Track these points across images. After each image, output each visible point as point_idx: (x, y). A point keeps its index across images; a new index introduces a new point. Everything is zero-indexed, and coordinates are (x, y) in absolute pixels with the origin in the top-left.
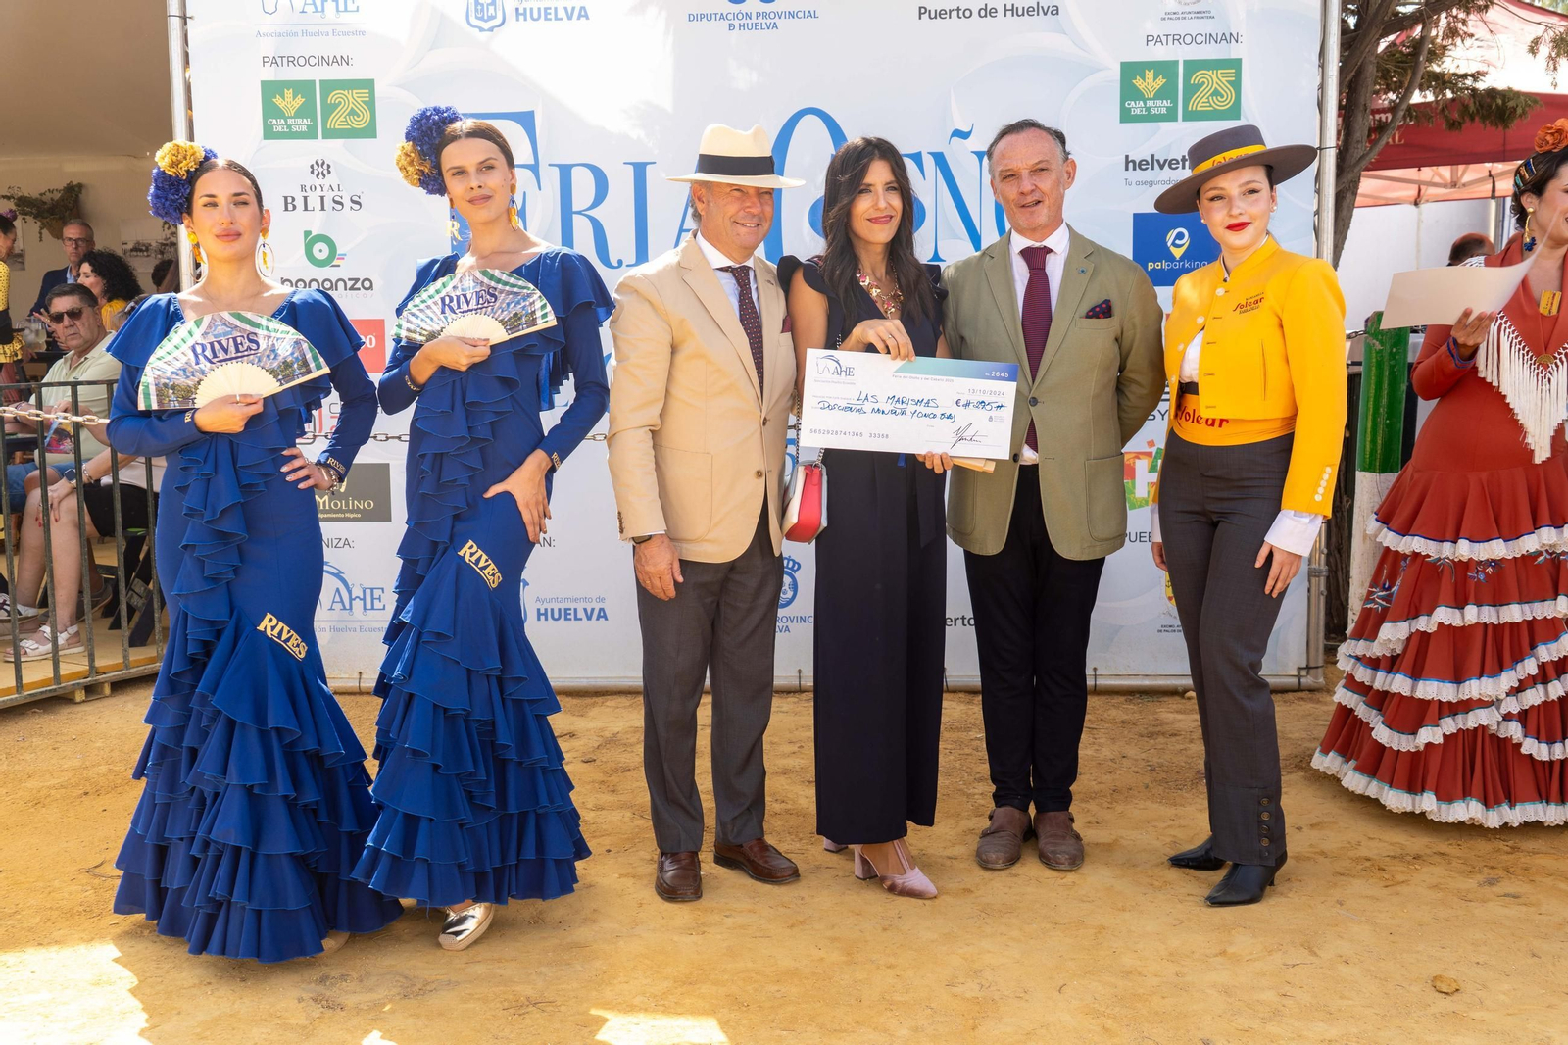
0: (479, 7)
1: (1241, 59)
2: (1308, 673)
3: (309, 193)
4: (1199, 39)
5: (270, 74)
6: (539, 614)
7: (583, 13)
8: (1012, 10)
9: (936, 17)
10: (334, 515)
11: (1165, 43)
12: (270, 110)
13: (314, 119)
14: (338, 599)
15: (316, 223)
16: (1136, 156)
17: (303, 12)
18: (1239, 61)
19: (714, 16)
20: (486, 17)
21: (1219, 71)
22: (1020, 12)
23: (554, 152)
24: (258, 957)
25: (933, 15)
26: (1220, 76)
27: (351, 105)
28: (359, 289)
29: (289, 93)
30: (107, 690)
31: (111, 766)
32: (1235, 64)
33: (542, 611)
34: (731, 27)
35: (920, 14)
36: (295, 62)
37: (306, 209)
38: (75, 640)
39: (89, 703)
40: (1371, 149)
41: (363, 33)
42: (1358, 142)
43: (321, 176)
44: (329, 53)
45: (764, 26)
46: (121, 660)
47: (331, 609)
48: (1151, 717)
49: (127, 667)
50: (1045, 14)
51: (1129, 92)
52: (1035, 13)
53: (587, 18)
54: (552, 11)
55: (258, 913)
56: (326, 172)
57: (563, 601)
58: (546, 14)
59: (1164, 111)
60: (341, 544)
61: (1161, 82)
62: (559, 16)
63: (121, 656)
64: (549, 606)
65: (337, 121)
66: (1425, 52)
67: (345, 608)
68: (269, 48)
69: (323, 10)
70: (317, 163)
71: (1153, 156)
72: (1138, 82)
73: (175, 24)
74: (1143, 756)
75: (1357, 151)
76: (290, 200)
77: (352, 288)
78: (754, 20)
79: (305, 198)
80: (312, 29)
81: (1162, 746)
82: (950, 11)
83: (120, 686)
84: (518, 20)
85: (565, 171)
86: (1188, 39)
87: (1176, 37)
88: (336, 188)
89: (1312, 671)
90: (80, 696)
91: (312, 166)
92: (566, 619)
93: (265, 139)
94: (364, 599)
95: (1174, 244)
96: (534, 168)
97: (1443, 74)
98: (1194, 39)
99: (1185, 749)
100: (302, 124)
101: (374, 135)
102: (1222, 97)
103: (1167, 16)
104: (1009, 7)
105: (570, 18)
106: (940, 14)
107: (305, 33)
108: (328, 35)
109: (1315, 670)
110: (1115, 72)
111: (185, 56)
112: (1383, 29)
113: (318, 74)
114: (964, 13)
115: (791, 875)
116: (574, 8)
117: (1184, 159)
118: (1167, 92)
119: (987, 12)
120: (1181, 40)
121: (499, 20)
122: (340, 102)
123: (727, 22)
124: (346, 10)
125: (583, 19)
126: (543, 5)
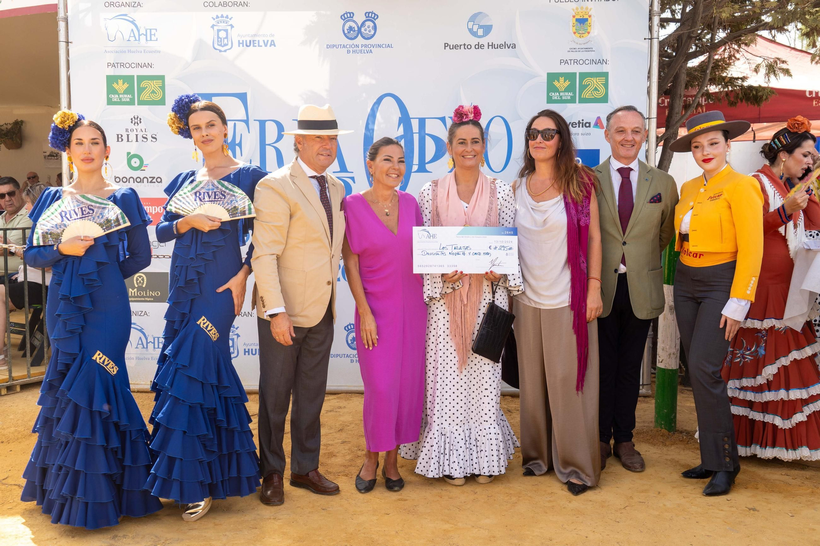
0: (219, 40)
1: (608, 72)
2: (643, 388)
4: (587, 62)
5: (111, 72)
6: (245, 352)
7: (273, 43)
8: (492, 45)
9: (453, 48)
10: (139, 299)
11: (569, 63)
12: (111, 90)
13: (133, 95)
14: (140, 342)
15: (133, 148)
17: (129, 40)
19: (339, 46)
20: (223, 45)
21: (597, 78)
22: (496, 47)
23: (257, 114)
24: (86, 525)
25: (451, 47)
26: (597, 80)
27: (153, 88)
28: (155, 182)
29: (120, 82)
30: (18, 389)
31: (16, 428)
32: (605, 75)
33: (247, 350)
34: (348, 52)
35: (445, 47)
36: (124, 66)
37: (128, 141)
38: (3, 363)
39: (9, 396)
40: (682, 117)
41: (159, 52)
42: (677, 113)
43: (136, 124)
44: (142, 62)
45: (365, 52)
46: (26, 373)
47: (137, 348)
49: (29, 377)
50: (509, 48)
51: (551, 88)
52: (504, 47)
53: (275, 46)
54: (257, 42)
55: (87, 504)
56: (139, 122)
58: (254, 43)
59: (569, 98)
60: (143, 314)
61: (567, 83)
62: (260, 45)
63: (26, 371)
64: (250, 348)
65: (145, 96)
67: (144, 348)
68: (111, 59)
69: (139, 40)
70: (134, 117)
72: (556, 83)
73: (62, 46)
75: (676, 117)
76: (120, 136)
77: (151, 182)
78: (360, 48)
79: (128, 135)
80: (133, 49)
83: (25, 387)
84: (239, 46)
85: (262, 124)
86: (581, 62)
87: (576, 61)
88: (144, 130)
89: (645, 387)
90: (4, 392)
91: (132, 119)
93: (108, 105)
94: (154, 343)
96: (246, 122)
98: (584, 62)
100: (127, 98)
101: (163, 104)
102: (599, 91)
103: (571, 50)
104: (490, 44)
105: (266, 46)
106: (455, 47)
107: (129, 51)
108: (141, 52)
110: (544, 78)
111: (68, 61)
112: (686, 57)
113: (136, 72)
114: (467, 47)
115: (336, 490)
116: (268, 41)
117: (579, 122)
118: (571, 88)
119: (479, 46)
120: (578, 63)
121: (229, 46)
122: (147, 87)
123: (347, 49)
124: (151, 40)
125: (273, 46)
126: (252, 39)
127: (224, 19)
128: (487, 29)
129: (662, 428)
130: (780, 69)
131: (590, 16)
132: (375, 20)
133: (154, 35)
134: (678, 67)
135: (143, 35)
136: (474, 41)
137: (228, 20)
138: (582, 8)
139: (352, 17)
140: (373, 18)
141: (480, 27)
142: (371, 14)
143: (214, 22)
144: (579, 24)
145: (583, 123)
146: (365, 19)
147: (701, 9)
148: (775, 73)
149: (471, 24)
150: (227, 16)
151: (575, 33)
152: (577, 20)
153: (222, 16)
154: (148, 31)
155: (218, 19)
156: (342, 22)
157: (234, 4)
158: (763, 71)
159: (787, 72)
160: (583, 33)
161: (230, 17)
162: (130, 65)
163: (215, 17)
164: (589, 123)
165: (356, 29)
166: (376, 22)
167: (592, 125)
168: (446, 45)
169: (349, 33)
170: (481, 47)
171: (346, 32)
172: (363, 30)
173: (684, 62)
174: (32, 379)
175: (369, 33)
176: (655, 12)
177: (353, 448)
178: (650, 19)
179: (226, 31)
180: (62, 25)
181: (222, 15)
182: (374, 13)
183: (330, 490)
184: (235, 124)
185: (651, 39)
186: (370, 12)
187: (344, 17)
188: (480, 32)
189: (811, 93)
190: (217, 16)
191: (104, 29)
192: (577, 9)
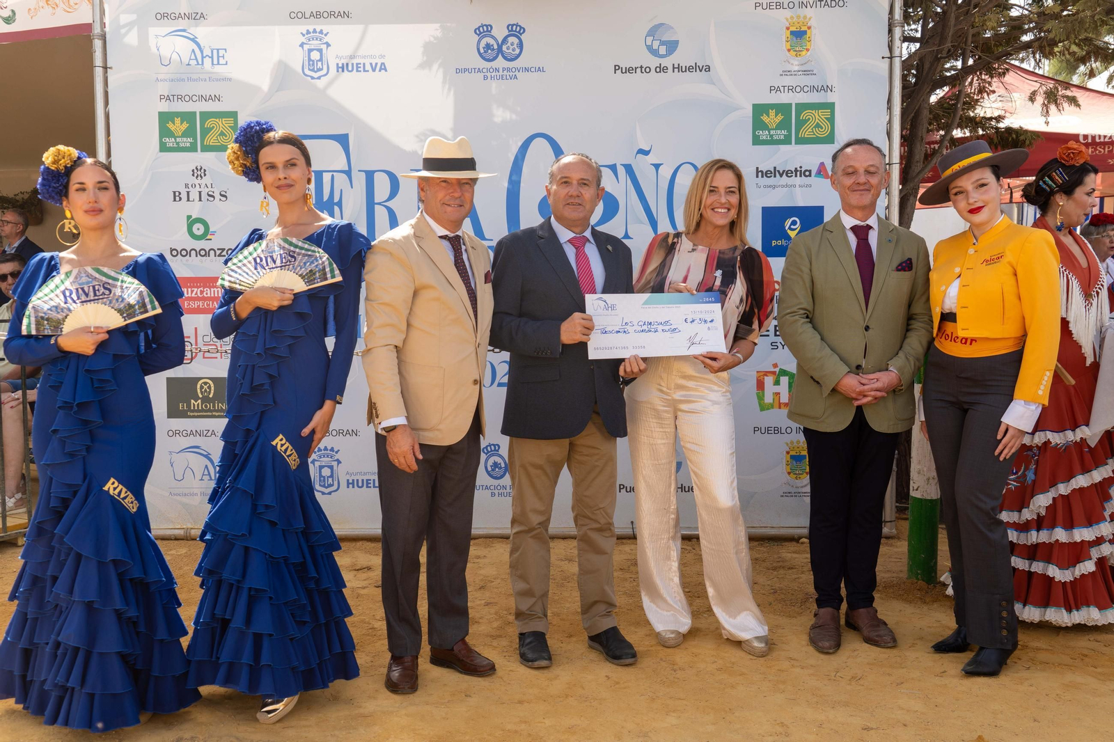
0: (311, 63)
1: (834, 103)
3: (191, 189)
4: (806, 89)
5: (165, 107)
6: (348, 483)
7: (383, 67)
8: (678, 68)
9: (626, 72)
10: (205, 413)
11: (782, 91)
12: (164, 132)
13: (195, 139)
14: (206, 473)
15: (195, 210)
16: (764, 168)
17: (188, 65)
19: (473, 70)
20: (315, 69)
21: (820, 111)
22: (684, 70)
23: (362, 162)
25: (624, 71)
26: (820, 114)
27: (221, 129)
28: (224, 256)
29: (178, 121)
32: (831, 106)
33: (351, 481)
34: (485, 78)
35: (615, 70)
36: (183, 99)
37: (188, 200)
38: (20, 503)
40: (926, 166)
41: (230, 80)
42: (917, 162)
43: (199, 178)
44: (206, 93)
45: (508, 77)
47: (202, 480)
48: (776, 556)
50: (701, 71)
51: (758, 124)
52: (694, 70)
53: (386, 71)
54: (362, 66)
56: (203, 175)
57: (365, 474)
58: (357, 67)
59: (782, 137)
60: (209, 434)
61: (780, 117)
62: (366, 69)
64: (355, 478)
65: (211, 140)
66: (962, 102)
67: (211, 479)
68: (164, 89)
69: (203, 64)
70: (197, 168)
71: (775, 168)
72: (765, 118)
73: (99, 72)
74: (769, 583)
75: (917, 167)
76: (177, 194)
77: (219, 255)
78: (501, 73)
79: (188, 193)
80: (195, 77)
81: (782, 576)
82: (636, 68)
84: (338, 71)
85: (370, 175)
86: (798, 89)
87: (790, 88)
88: (209, 186)
92: (367, 487)
93: (161, 151)
95: (790, 228)
96: (348, 173)
97: (974, 118)
98: (802, 89)
99: (798, 578)
100: (186, 142)
102: (822, 128)
103: (784, 74)
104: (676, 66)
105: (374, 70)
106: (629, 70)
107: (189, 79)
108: (205, 80)
109: (889, 523)
110: (749, 111)
111: (106, 94)
112: (932, 86)
113: (199, 107)
114: (645, 70)
115: (490, 669)
116: (376, 64)
117: (796, 170)
118: (784, 125)
119: (661, 69)
120: (793, 90)
121: (325, 71)
122: (213, 127)
123: (483, 74)
124: (218, 64)
125: (383, 71)
126: (355, 61)
127: (318, 34)
128: (672, 46)
129: (918, 579)
130: (1064, 96)
131: (809, 28)
132: (521, 34)
133: (223, 57)
134: (922, 99)
135: (207, 57)
136: (653, 62)
138: (798, 17)
139: (490, 32)
140: (519, 32)
141: (662, 43)
142: (515, 27)
143: (303, 39)
144: (795, 38)
145: (801, 171)
146: (507, 33)
148: (1056, 104)
149: (649, 39)
150: (321, 30)
151: (789, 50)
152: (792, 33)
153: (315, 31)
154: (215, 52)
155: (309, 35)
156: (477, 38)
157: (331, 14)
158: (1040, 100)
159: (1073, 100)
160: (801, 51)
161: (325, 32)
162: (191, 98)
163: (305, 32)
164: (810, 171)
165: (496, 47)
166: (523, 37)
167: (813, 173)
168: (617, 68)
169: (485, 52)
170: (663, 69)
171: (482, 51)
172: (504, 48)
173: (929, 92)
175: (513, 53)
176: (896, 22)
177: (501, 611)
178: (890, 31)
179: (320, 51)
180: (98, 44)
181: (315, 29)
182: (520, 26)
183: (482, 669)
184: (333, 176)
185: (891, 58)
186: (514, 25)
187: (479, 31)
188: (663, 50)
189: (1086, 137)
190: (308, 31)
191: (154, 50)
192: (792, 18)
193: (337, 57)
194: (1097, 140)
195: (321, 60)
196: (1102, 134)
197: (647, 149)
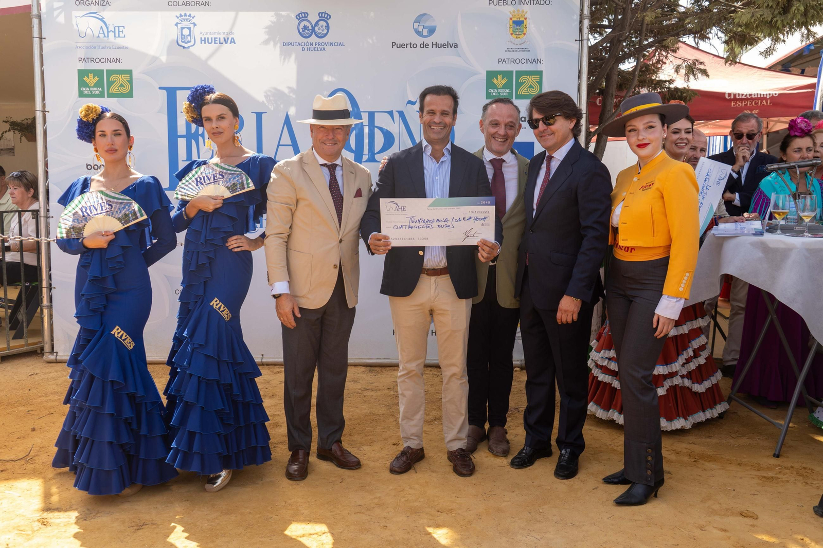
0: (183, 37)
1: (542, 71)
4: (523, 61)
5: (82, 66)
7: (233, 41)
8: (436, 45)
11: (507, 62)
12: (82, 83)
13: (103, 88)
17: (98, 37)
18: (541, 72)
19: (295, 44)
20: (186, 42)
21: (532, 76)
22: (440, 46)
25: (398, 46)
26: (532, 78)
27: (121, 82)
29: (91, 76)
32: (540, 73)
34: (303, 49)
35: (393, 45)
36: (94, 61)
41: (127, 48)
42: (609, 111)
44: (111, 57)
45: (319, 49)
46: (5, 346)
49: (9, 349)
50: (451, 47)
51: (490, 85)
53: (235, 43)
54: (218, 39)
58: (215, 41)
59: (507, 94)
61: (505, 80)
62: (221, 42)
63: (6, 344)
65: (114, 89)
68: (81, 54)
69: (108, 37)
72: (494, 81)
73: (36, 41)
75: (608, 115)
78: (314, 46)
80: (103, 45)
82: (407, 45)
84: (201, 43)
86: (518, 61)
87: (512, 60)
93: (79, 97)
98: (520, 61)
100: (97, 90)
101: (132, 97)
102: (534, 88)
103: (508, 50)
104: (434, 43)
106: (402, 46)
107: (99, 47)
108: (110, 48)
110: (484, 76)
111: (41, 56)
112: (616, 59)
113: (105, 67)
115: (357, 465)
118: (508, 85)
119: (424, 45)
120: (515, 62)
121: (192, 43)
122: (116, 80)
123: (301, 47)
124: (119, 37)
125: (233, 43)
126: (213, 36)
127: (187, 17)
128: (432, 30)
130: (698, 69)
131: (526, 19)
132: (328, 19)
133: (122, 32)
134: (609, 68)
135: (111, 32)
136: (419, 40)
137: (191, 18)
138: (518, 11)
139: (307, 17)
140: (327, 18)
142: (324, 14)
143: (177, 21)
144: (516, 26)
146: (318, 18)
147: (629, 15)
148: (693, 74)
150: (190, 14)
151: (512, 34)
152: (514, 22)
153: (185, 15)
154: (117, 28)
155: (181, 18)
156: (297, 21)
157: (196, 4)
158: (683, 71)
159: (704, 72)
161: (192, 16)
162: (100, 60)
163: (179, 16)
164: (525, 118)
165: (310, 28)
166: (329, 21)
167: (527, 119)
168: (394, 44)
169: (303, 31)
171: (301, 31)
172: (316, 29)
173: (614, 64)
174: (11, 351)
175: (323, 32)
176: (585, 16)
178: (581, 22)
179: (189, 29)
180: (35, 22)
181: (185, 14)
182: (327, 14)
183: (351, 465)
185: (582, 40)
186: (323, 13)
187: (299, 17)
188: (425, 32)
189: (730, 95)
190: (181, 14)
191: (75, 26)
192: (514, 11)
193: (201, 33)
194: (737, 97)
195: (190, 35)
196: (740, 93)
197: (414, 101)
